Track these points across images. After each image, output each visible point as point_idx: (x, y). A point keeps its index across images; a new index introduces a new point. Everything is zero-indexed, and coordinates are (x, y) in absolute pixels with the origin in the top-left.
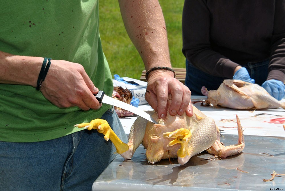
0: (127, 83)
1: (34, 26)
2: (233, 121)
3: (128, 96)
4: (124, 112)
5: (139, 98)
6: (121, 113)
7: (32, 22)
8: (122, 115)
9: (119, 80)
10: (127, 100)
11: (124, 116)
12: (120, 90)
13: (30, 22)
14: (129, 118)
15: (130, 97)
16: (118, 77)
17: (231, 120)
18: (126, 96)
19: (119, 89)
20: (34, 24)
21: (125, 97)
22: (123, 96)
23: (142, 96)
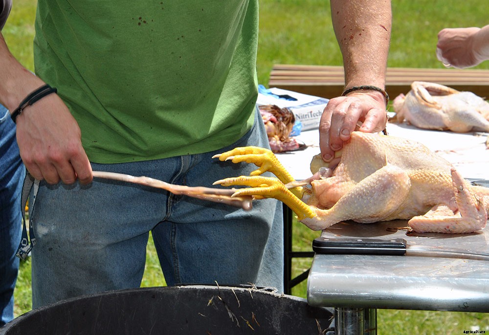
0: (278, 97)
1: (144, 24)
2: (455, 152)
3: (288, 120)
4: (284, 144)
5: (301, 121)
6: (279, 146)
7: (143, 20)
8: (281, 149)
9: (266, 94)
10: (286, 125)
11: (284, 150)
12: (274, 110)
13: (140, 18)
14: (292, 152)
15: (291, 121)
16: (263, 88)
17: (452, 150)
18: (285, 119)
19: (272, 108)
20: (145, 22)
21: (283, 120)
22: (281, 119)
23: (305, 117)
